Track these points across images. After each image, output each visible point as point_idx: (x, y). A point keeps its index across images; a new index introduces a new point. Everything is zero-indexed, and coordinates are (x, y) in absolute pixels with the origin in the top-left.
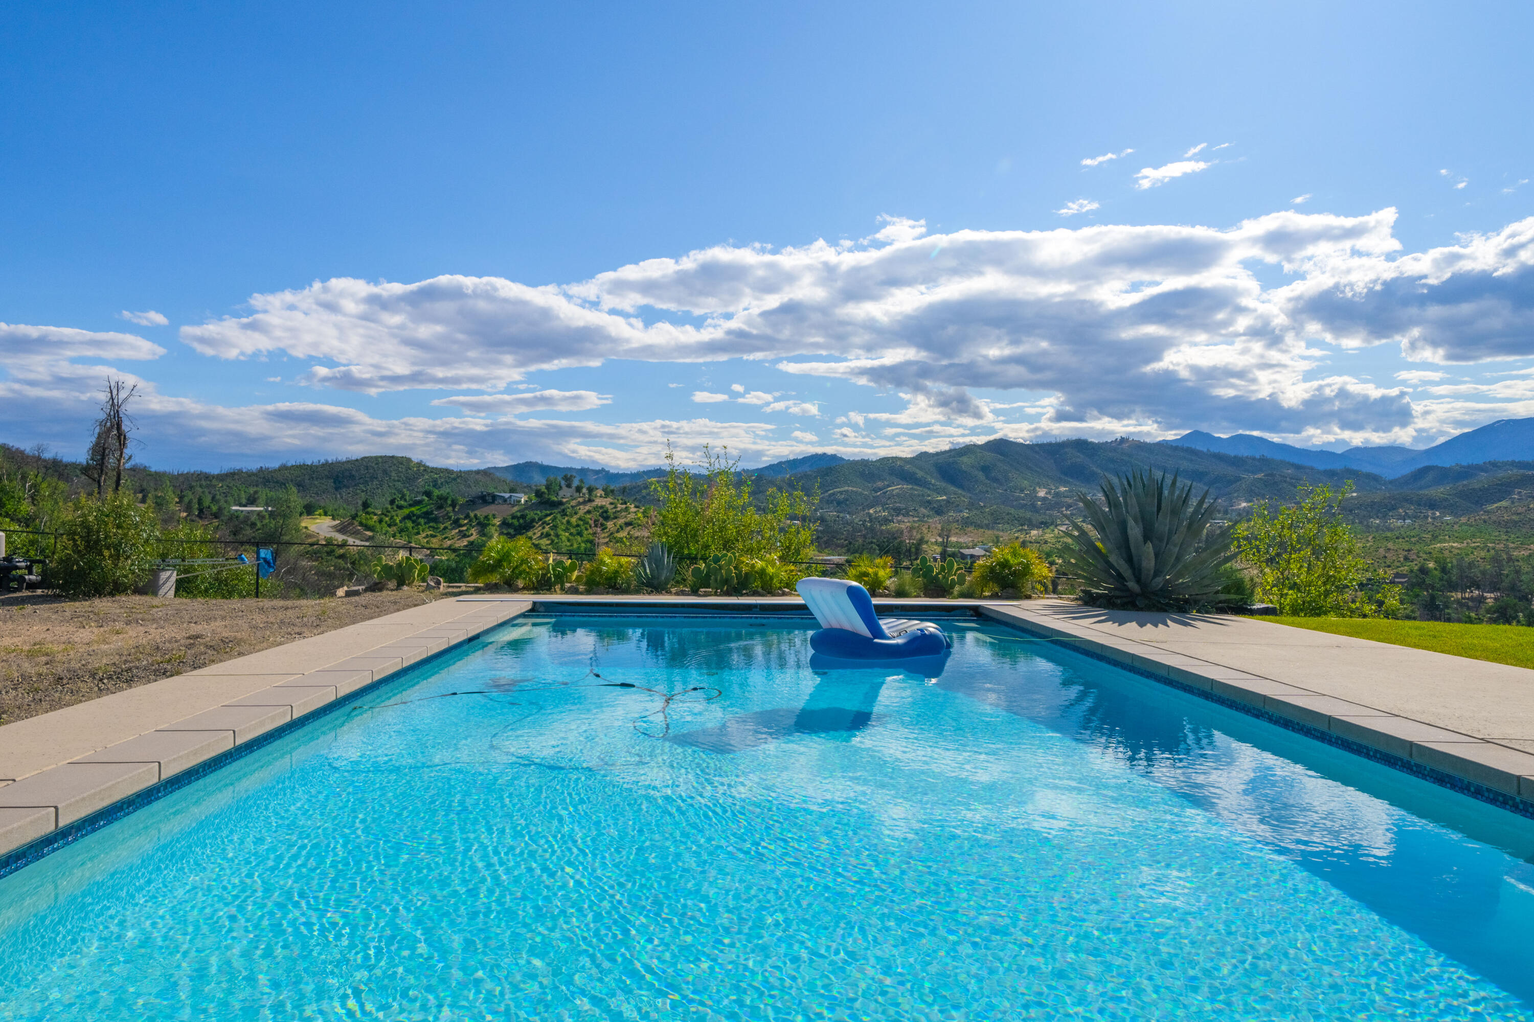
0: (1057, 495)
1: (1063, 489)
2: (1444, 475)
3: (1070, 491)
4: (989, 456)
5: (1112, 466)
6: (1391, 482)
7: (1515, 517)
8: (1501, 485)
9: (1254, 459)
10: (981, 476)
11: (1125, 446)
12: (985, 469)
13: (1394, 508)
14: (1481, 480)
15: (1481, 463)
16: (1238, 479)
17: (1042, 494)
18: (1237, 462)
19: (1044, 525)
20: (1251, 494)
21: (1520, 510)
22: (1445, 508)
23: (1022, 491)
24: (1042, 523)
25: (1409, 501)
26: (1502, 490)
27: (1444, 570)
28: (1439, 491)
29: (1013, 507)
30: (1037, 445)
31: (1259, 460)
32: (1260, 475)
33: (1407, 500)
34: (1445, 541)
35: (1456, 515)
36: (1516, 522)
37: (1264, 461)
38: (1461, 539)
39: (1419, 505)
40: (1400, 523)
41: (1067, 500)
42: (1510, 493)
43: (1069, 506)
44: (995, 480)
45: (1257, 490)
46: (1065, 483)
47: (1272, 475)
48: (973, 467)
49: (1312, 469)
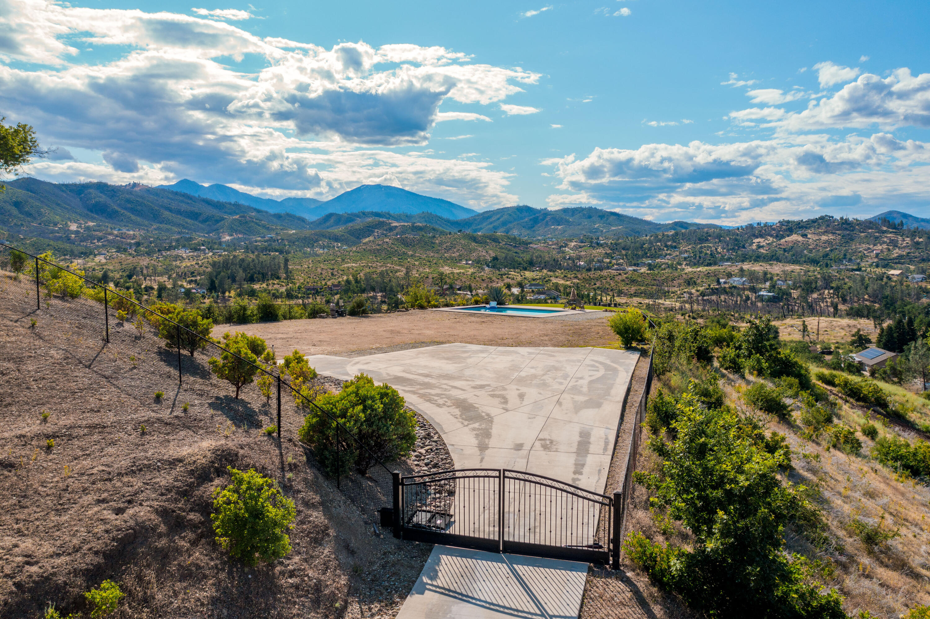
0: (88, 228)
1: (91, 224)
2: (339, 219)
3: (99, 226)
4: (21, 193)
5: (129, 205)
6: (312, 223)
7: (378, 247)
8: (369, 227)
9: (230, 204)
10: (15, 211)
11: (137, 189)
12: (17, 204)
13: (317, 241)
14: (358, 224)
15: (357, 212)
16: (223, 219)
17: (73, 227)
18: (219, 206)
19: (85, 254)
20: (232, 230)
21: (380, 243)
22: (343, 240)
23: (55, 224)
24: (82, 253)
25: (324, 236)
26: (368, 230)
27: (357, 281)
28: (339, 230)
29: (49, 238)
30: (63, 185)
31: (234, 205)
32: (237, 217)
33: (323, 236)
34: (348, 263)
35: (349, 246)
36: (378, 250)
37: (237, 206)
38: (355, 261)
39: (330, 239)
40: (321, 251)
41: (97, 233)
42: (373, 232)
43: (99, 239)
44: (29, 214)
45: (235, 228)
46: (93, 219)
47: (244, 217)
48: (5, 202)
49: (267, 212)
